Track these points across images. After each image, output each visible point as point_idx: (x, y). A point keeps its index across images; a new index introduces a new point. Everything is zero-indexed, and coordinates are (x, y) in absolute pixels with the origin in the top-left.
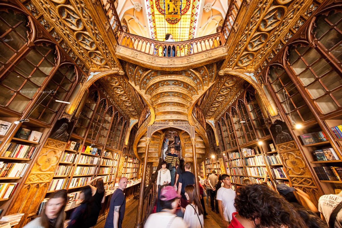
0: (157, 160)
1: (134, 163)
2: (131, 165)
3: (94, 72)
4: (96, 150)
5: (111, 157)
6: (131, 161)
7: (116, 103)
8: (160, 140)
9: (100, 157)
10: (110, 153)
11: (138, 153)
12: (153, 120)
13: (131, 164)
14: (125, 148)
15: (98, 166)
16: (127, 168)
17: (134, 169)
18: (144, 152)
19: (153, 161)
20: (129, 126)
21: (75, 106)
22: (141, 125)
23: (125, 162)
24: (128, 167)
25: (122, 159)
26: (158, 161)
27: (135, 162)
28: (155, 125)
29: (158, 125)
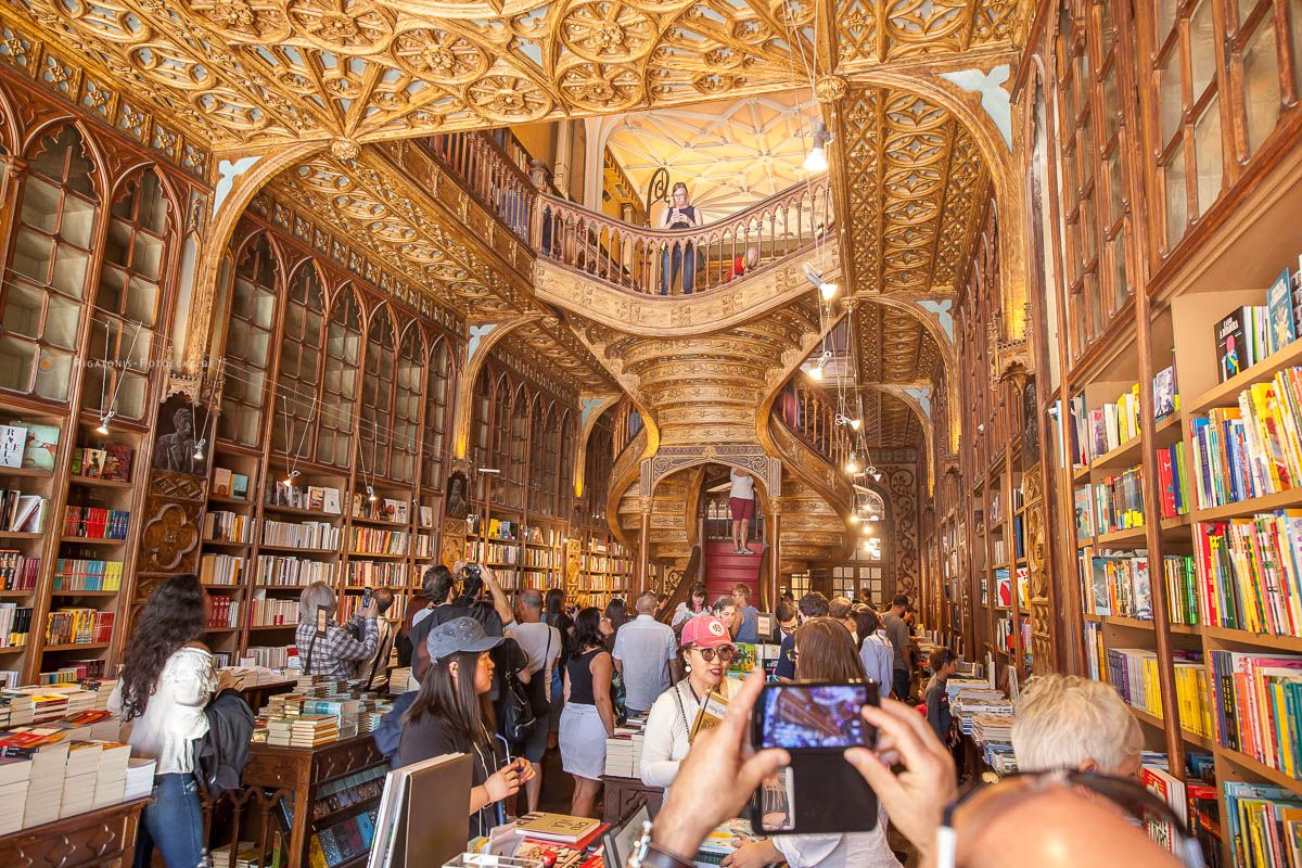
0: (685, 550)
1: (615, 558)
2: (604, 565)
3: (480, 325)
4: (507, 525)
5: (542, 540)
6: (602, 548)
7: (530, 367)
8: (690, 489)
9: (520, 545)
10: (537, 532)
11: (623, 531)
12: (653, 442)
13: (603, 560)
14: (578, 508)
15: (519, 569)
16: (592, 574)
17: (618, 578)
18: (638, 527)
19: (672, 555)
20: (576, 425)
21: (465, 437)
22: (622, 452)
23: (582, 553)
24: (593, 569)
25: (572, 544)
26: (689, 554)
27: (617, 553)
28: (663, 457)
29: (671, 457)
